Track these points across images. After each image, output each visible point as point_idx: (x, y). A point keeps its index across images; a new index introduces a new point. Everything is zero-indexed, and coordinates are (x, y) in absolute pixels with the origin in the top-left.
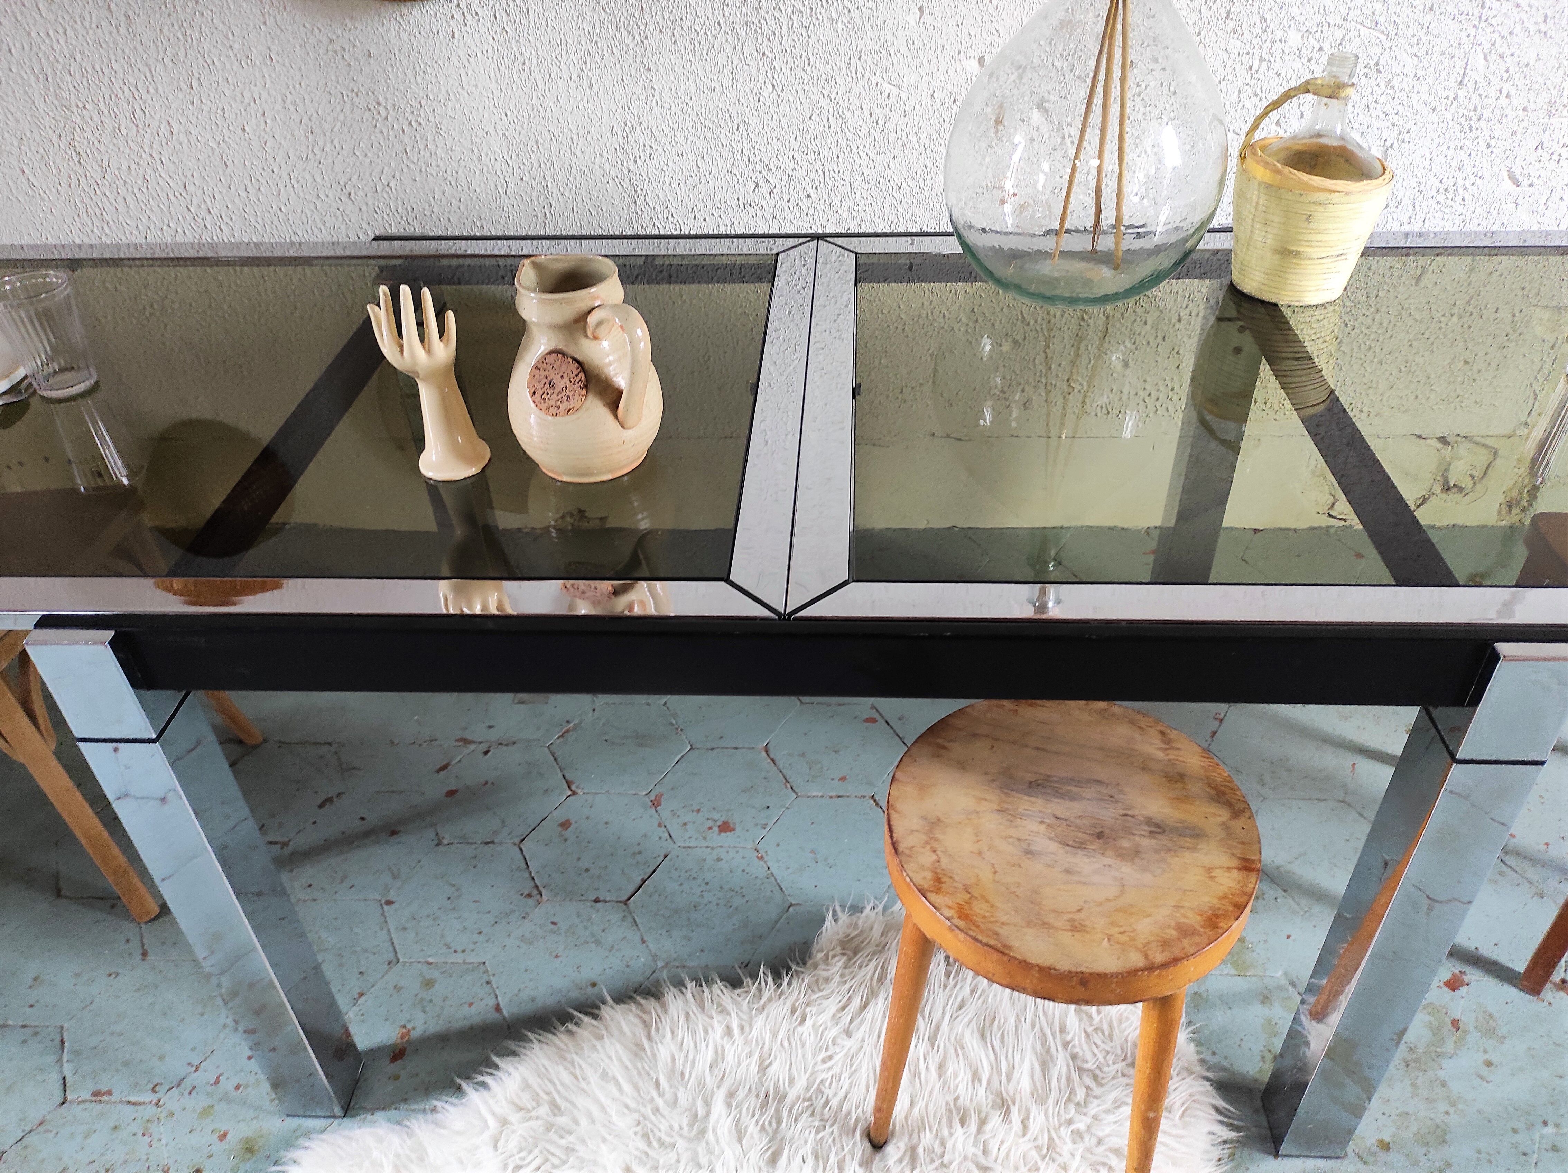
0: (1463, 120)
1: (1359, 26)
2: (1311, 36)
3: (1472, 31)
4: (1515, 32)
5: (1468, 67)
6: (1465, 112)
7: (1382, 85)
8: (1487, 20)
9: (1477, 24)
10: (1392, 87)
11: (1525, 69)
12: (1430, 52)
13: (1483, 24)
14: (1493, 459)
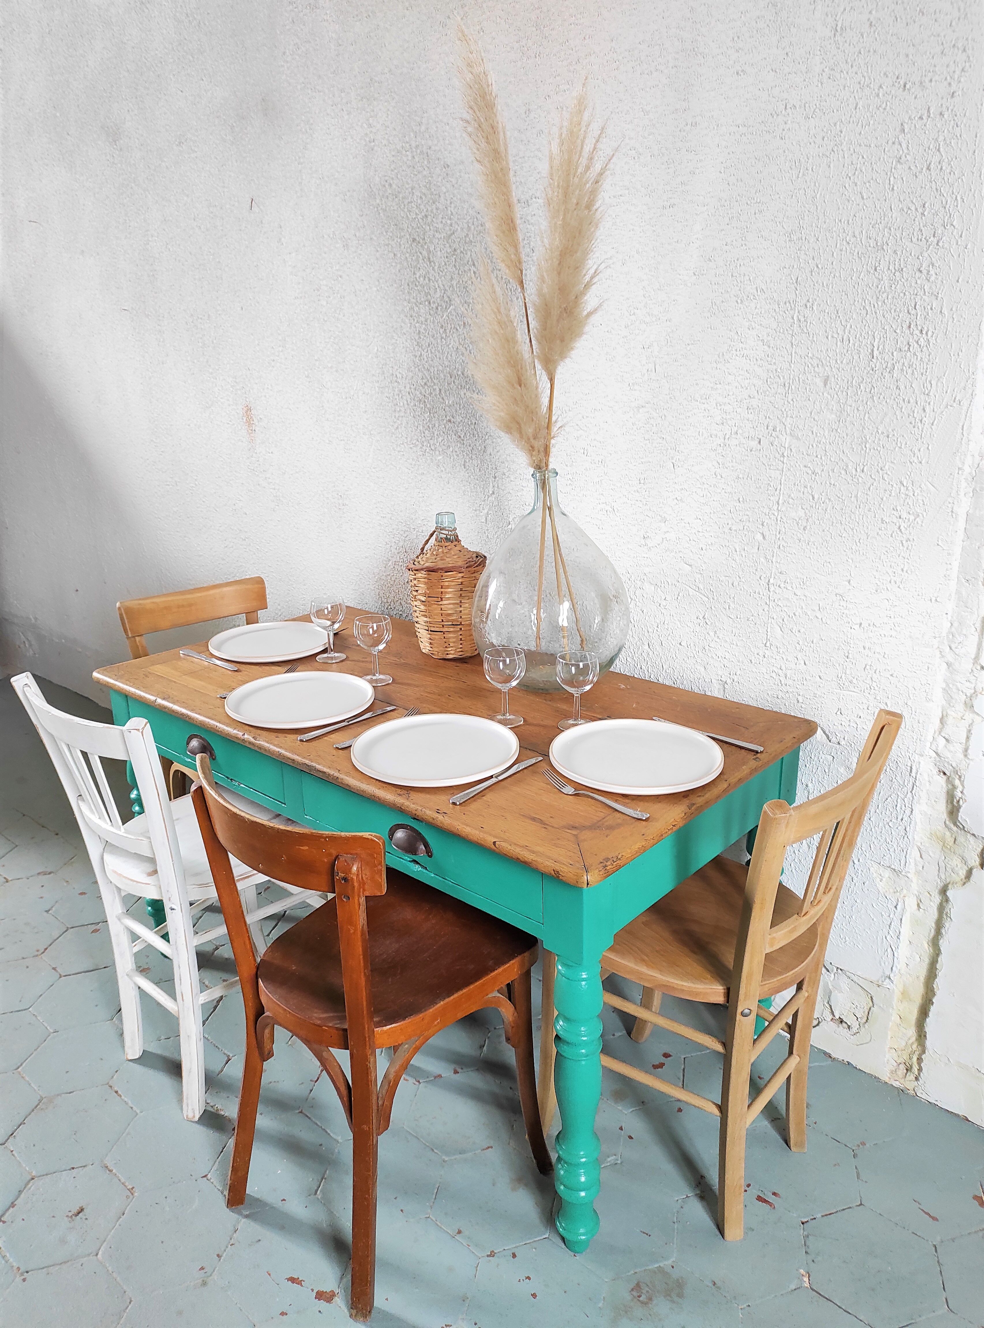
0: (774, 675)
1: (688, 587)
2: (659, 589)
3: (766, 608)
4: (797, 614)
5: (769, 634)
6: (775, 669)
7: (712, 634)
8: (774, 601)
9: (768, 603)
10: (718, 637)
11: (812, 645)
12: (739, 617)
13: (774, 604)
14: (871, 1004)
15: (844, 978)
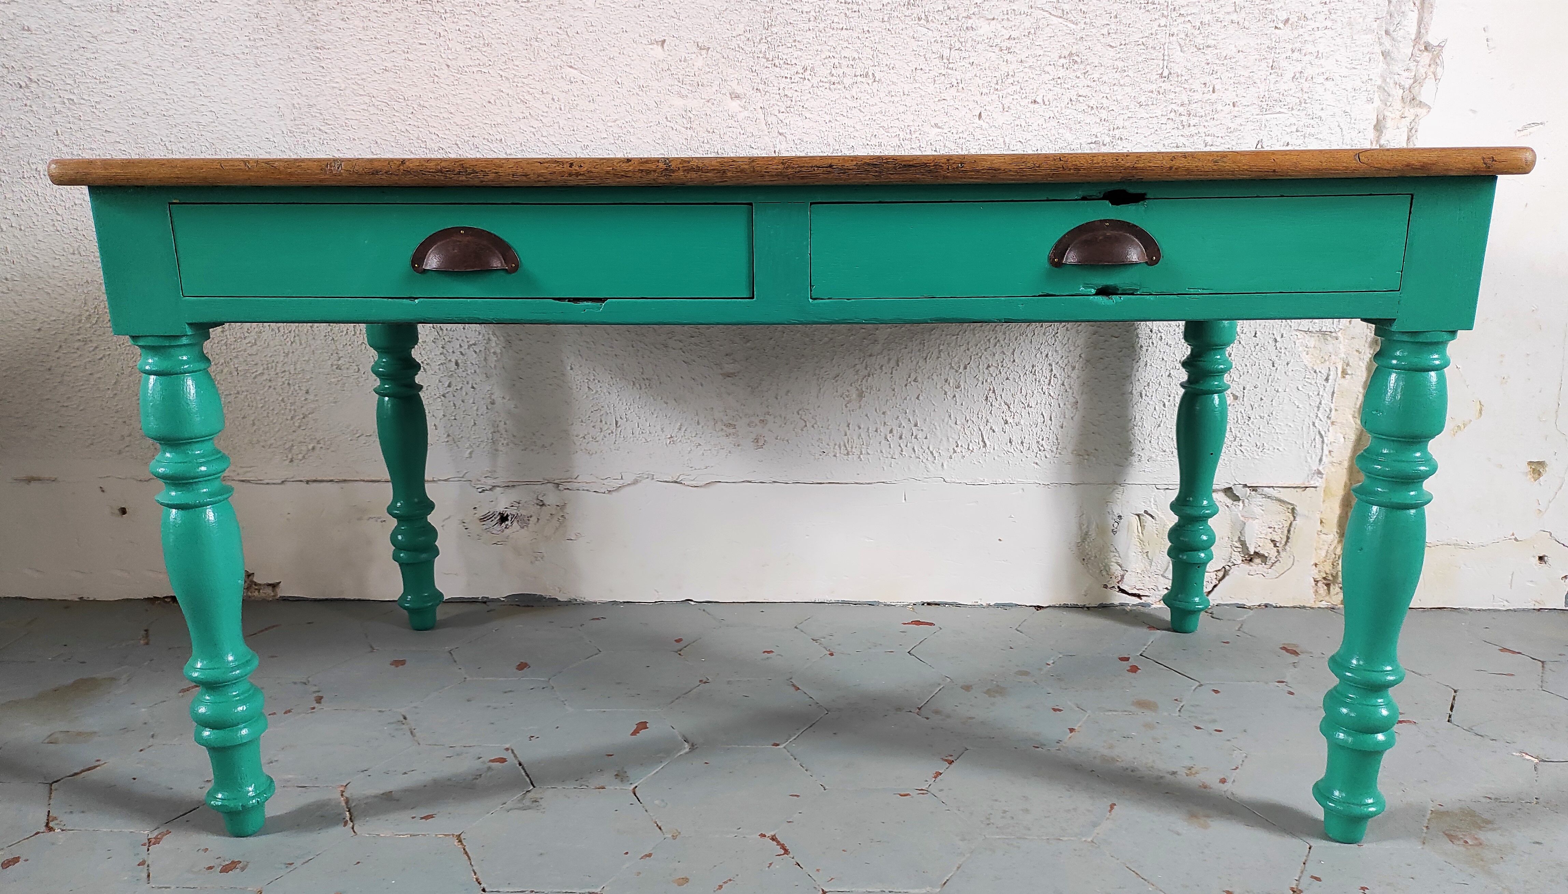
1: (1046, 14)
2: (998, 24)
3: (1163, 21)
4: (1207, 22)
5: (1167, 59)
7: (1082, 77)
8: (1175, 10)
9: (1166, 13)
11: (1225, 62)
12: (1124, 43)
13: (1173, 14)
14: (1292, 518)
15: (1257, 499)
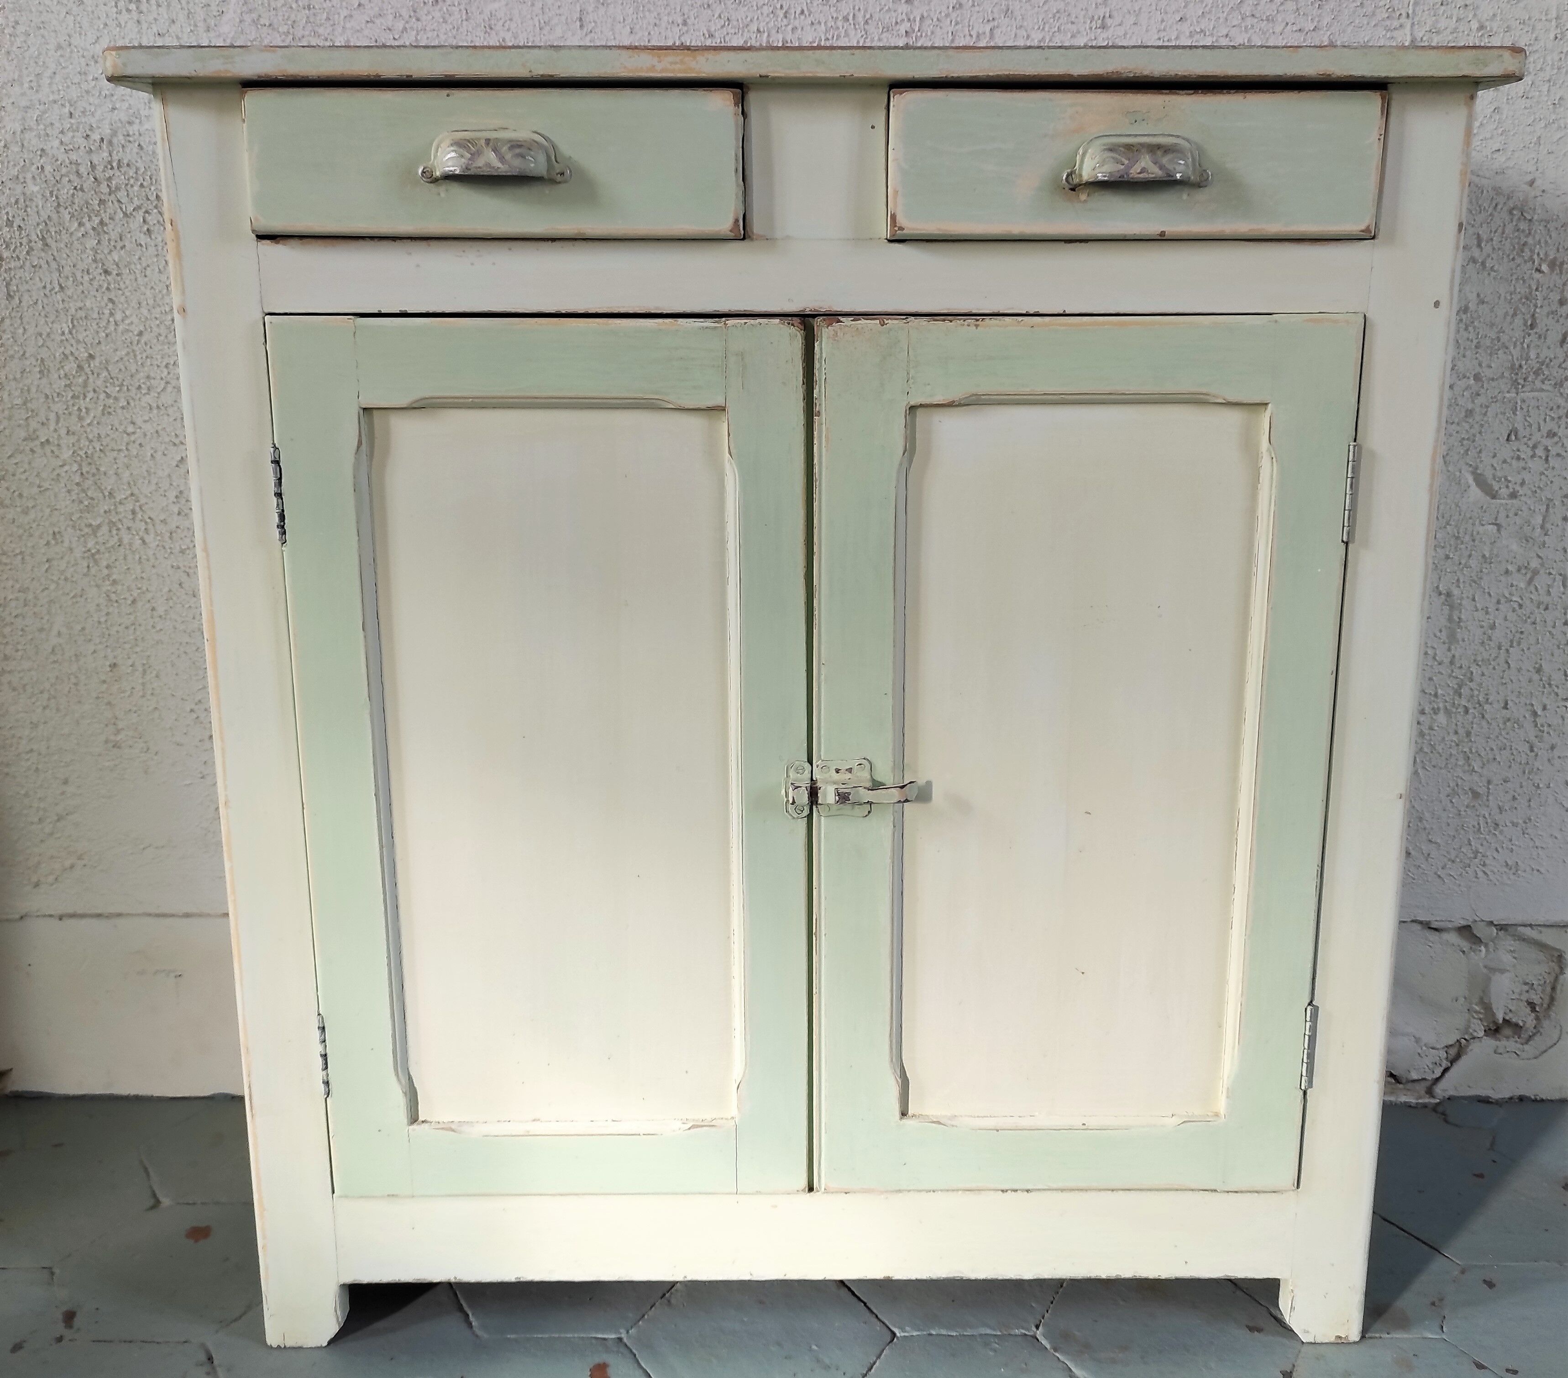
14: (1557, 969)
15: (1508, 943)
